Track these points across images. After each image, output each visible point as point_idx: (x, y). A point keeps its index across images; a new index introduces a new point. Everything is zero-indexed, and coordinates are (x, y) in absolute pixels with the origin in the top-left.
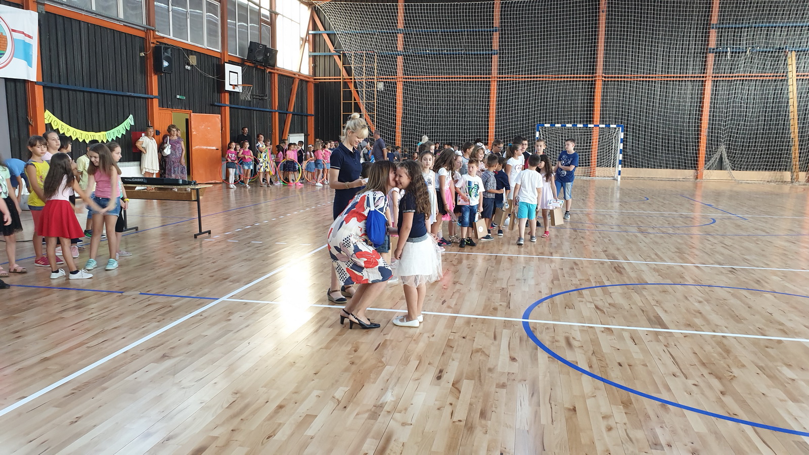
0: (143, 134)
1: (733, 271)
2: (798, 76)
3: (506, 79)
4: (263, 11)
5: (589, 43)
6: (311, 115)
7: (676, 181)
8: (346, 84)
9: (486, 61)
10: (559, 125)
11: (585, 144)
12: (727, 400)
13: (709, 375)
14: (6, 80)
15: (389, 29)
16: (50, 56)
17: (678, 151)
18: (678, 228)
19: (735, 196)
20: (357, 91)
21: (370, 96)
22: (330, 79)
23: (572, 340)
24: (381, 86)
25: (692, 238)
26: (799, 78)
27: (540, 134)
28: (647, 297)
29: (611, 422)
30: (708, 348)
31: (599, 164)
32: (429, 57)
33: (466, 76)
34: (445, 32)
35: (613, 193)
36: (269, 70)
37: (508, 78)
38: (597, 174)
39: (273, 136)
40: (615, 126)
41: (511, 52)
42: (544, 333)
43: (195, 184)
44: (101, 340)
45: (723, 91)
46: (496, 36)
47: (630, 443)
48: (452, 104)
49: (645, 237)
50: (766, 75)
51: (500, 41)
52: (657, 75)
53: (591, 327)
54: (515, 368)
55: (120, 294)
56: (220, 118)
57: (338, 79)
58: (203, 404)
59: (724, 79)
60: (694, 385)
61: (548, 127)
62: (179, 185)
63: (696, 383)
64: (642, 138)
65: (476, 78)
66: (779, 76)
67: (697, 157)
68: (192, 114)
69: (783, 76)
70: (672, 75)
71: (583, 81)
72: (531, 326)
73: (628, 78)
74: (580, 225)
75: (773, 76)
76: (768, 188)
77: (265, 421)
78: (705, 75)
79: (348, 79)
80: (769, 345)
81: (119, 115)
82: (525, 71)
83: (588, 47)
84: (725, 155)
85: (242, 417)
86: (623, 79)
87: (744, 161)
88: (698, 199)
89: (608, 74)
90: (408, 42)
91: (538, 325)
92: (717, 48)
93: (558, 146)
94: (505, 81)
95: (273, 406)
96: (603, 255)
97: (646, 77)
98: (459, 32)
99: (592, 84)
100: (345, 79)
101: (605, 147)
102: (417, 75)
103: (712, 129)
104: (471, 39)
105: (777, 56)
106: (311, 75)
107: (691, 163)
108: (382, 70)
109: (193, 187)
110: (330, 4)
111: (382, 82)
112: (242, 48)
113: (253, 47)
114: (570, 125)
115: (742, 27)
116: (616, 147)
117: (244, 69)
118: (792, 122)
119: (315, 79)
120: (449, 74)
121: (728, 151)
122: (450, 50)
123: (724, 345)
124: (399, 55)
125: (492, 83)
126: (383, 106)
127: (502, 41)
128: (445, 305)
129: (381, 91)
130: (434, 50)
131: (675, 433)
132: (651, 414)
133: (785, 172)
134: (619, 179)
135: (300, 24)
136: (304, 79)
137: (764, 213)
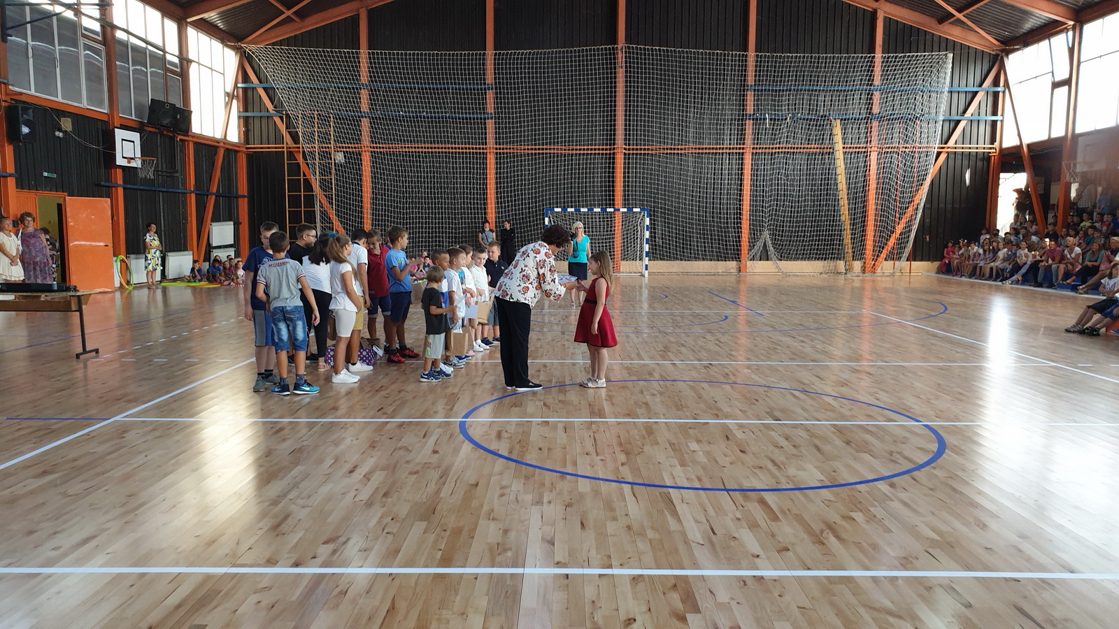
1: (708, 366)
2: (844, 148)
3: (505, 151)
4: (169, 57)
5: (604, 107)
6: (245, 197)
7: (715, 275)
8: (291, 155)
9: (478, 128)
10: (573, 210)
11: (605, 232)
12: (624, 469)
13: (620, 452)
17: (715, 239)
18: (680, 327)
20: (307, 164)
21: (325, 170)
22: (269, 148)
23: (503, 433)
24: (340, 157)
25: (688, 336)
26: (845, 150)
29: (507, 491)
30: (634, 432)
31: (623, 257)
32: (403, 120)
33: (454, 146)
34: (422, 89)
35: (640, 292)
36: (180, 137)
37: (507, 149)
38: (621, 270)
39: (189, 226)
40: (638, 210)
41: (509, 117)
42: (478, 428)
43: (74, 290)
45: (763, 166)
46: (490, 95)
49: (637, 337)
50: (809, 146)
51: (494, 103)
52: (687, 147)
53: (529, 421)
54: (434, 458)
56: (109, 203)
57: (280, 148)
59: (764, 151)
60: (601, 460)
61: (558, 211)
62: (54, 291)
63: (604, 458)
64: (672, 224)
65: (466, 148)
66: (827, 148)
67: (737, 246)
68: (67, 198)
69: (830, 148)
71: (599, 154)
72: (467, 424)
75: (817, 148)
76: (816, 280)
78: (745, 146)
79: (294, 148)
80: (695, 426)
82: (530, 140)
83: (604, 111)
84: (769, 243)
86: (647, 152)
87: (791, 250)
89: (632, 145)
90: (374, 100)
91: (475, 423)
92: (754, 114)
94: (503, 153)
97: (674, 149)
98: (441, 89)
99: (610, 159)
100: (290, 148)
101: (629, 236)
102: (389, 144)
103: (754, 211)
104: (457, 99)
105: (820, 125)
106: (242, 141)
107: (731, 254)
108: (340, 136)
109: (72, 293)
110: (266, 48)
111: (341, 151)
112: (139, 107)
113: (156, 107)
114: (586, 210)
115: (780, 90)
116: (642, 235)
117: (144, 135)
118: (841, 203)
119: (247, 148)
120: (431, 143)
121: (772, 239)
122: (431, 112)
123: (651, 428)
124: (363, 117)
125: (488, 156)
126: (343, 183)
127: (497, 102)
128: (381, 412)
129: (341, 165)
130: (409, 112)
131: (560, 493)
132: (547, 483)
133: (838, 262)
134: (646, 275)
135: (223, 74)
136: (232, 148)
137: (789, 308)
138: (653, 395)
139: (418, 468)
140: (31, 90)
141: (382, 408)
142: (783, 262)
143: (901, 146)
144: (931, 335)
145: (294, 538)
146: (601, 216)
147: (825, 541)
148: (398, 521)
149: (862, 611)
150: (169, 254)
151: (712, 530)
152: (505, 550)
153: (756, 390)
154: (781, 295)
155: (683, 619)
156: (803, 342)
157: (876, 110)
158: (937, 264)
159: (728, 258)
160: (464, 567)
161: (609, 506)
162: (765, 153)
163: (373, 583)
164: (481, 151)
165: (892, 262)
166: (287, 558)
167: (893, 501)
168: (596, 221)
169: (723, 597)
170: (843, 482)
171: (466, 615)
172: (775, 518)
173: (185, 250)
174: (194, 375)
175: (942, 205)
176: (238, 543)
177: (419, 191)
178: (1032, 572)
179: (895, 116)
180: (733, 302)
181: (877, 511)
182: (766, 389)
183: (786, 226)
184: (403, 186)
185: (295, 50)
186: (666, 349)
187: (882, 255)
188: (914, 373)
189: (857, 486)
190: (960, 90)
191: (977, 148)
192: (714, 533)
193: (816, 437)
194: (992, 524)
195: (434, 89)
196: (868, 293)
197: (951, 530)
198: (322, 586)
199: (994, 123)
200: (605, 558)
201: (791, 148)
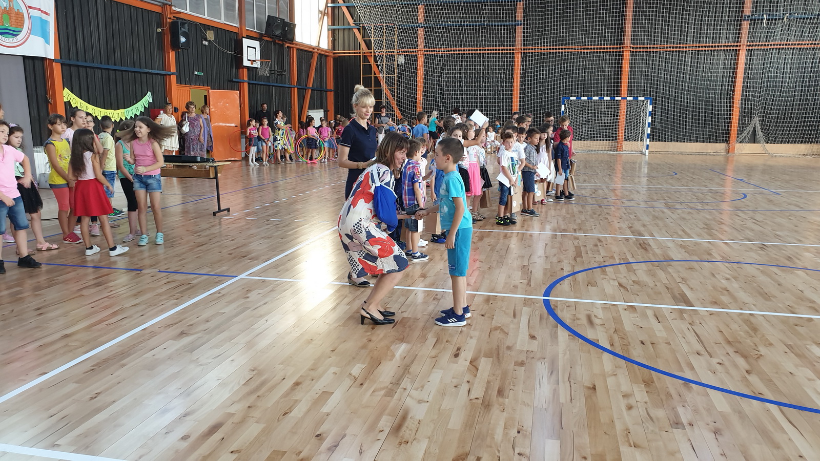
0: (162, 112)
1: (763, 247)
3: (531, 51)
5: (616, 13)
6: (331, 91)
7: (706, 155)
8: (365, 58)
9: (510, 32)
10: (586, 98)
11: (612, 118)
12: (753, 379)
13: (734, 353)
14: (25, 57)
16: (67, 33)
17: (709, 124)
18: (707, 204)
19: (769, 171)
20: (377, 65)
21: (390, 70)
22: (349, 53)
23: (593, 318)
24: (401, 59)
25: (721, 213)
27: (565, 108)
28: (673, 274)
29: (632, 401)
30: (734, 326)
31: (627, 138)
32: (451, 28)
33: (489, 48)
34: (467, 3)
35: (640, 168)
36: (287, 45)
37: (532, 49)
38: (624, 148)
39: (293, 112)
40: (643, 99)
41: (536, 23)
42: (565, 310)
43: (213, 161)
44: (119, 317)
45: (757, 61)
46: (521, 6)
47: (650, 422)
48: (475, 77)
49: (672, 213)
51: (524, 12)
52: (688, 45)
53: (614, 305)
54: (534, 346)
55: (139, 272)
56: (238, 94)
57: (357, 53)
58: (221, 381)
59: (759, 48)
60: (718, 363)
61: (574, 101)
62: (197, 162)
63: (721, 362)
64: (671, 111)
65: (499, 50)
67: (728, 130)
68: (210, 90)
70: (704, 44)
71: (610, 52)
72: (552, 304)
73: (657, 48)
74: (605, 202)
75: (811, 44)
76: (803, 162)
77: (281, 397)
78: (739, 44)
79: (368, 53)
80: (799, 322)
81: (138, 92)
82: (550, 43)
83: (616, 17)
84: (758, 128)
85: (258, 394)
86: (652, 50)
87: (778, 134)
88: (730, 173)
89: (637, 44)
90: (429, 13)
91: (559, 303)
92: (752, 15)
93: (584, 119)
94: (529, 53)
95: (289, 383)
96: (628, 231)
97: (677, 47)
98: (482, 2)
99: (619, 56)
100: (365, 53)
101: (632, 120)
102: (439, 48)
103: (745, 100)
104: (494, 10)
106: (331, 49)
107: (722, 137)
108: (402, 43)
109: (211, 164)
111: (403, 55)
112: (259, 22)
113: (271, 21)
114: (596, 98)
116: (645, 120)
117: (262, 44)
119: (334, 53)
120: (472, 46)
121: (762, 124)
122: (472, 22)
124: (422, 27)
125: (517, 55)
126: (403, 80)
127: (526, 11)
129: (402, 65)
130: (455, 22)
131: (697, 412)
134: (647, 154)
136: (323, 53)
137: (799, 187)
138: (728, 279)
139: (522, 358)
140: (187, 10)
142: (769, 144)
146: (610, 104)
164: (511, 51)
168: (605, 108)
174: (302, 235)
184: (448, 81)
186: (708, 227)
195: (476, 2)
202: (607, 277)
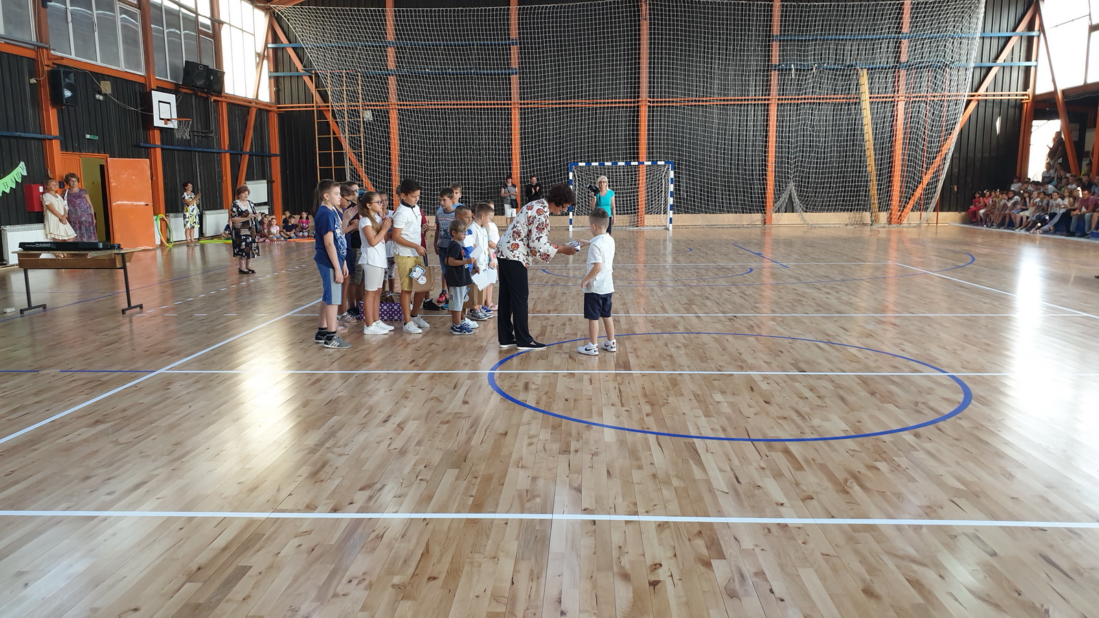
0: (41, 189)
1: (732, 318)
2: (870, 98)
3: (529, 106)
4: (201, 19)
5: (628, 60)
6: (276, 155)
8: (321, 113)
9: (503, 83)
10: (597, 164)
12: (649, 419)
13: (644, 403)
15: (374, 41)
17: (740, 192)
18: (705, 280)
20: (337, 122)
21: (354, 129)
22: (299, 107)
23: (530, 385)
24: (368, 115)
26: (871, 100)
27: (575, 176)
29: (535, 440)
30: (659, 384)
31: (648, 211)
32: (430, 77)
33: (479, 102)
34: (448, 46)
35: (664, 245)
36: (214, 98)
37: (531, 104)
38: (645, 223)
39: (224, 185)
40: (663, 163)
41: (533, 72)
42: (506, 380)
43: (118, 248)
44: (22, 413)
45: (788, 117)
46: (515, 50)
47: (543, 452)
48: (463, 138)
49: (661, 290)
50: (835, 96)
51: (519, 58)
52: (712, 98)
53: (555, 373)
54: (464, 409)
55: (36, 372)
56: (148, 163)
57: (310, 107)
59: (789, 102)
61: (583, 166)
62: (98, 249)
63: (629, 409)
64: (697, 177)
65: (491, 104)
66: (853, 98)
67: (762, 198)
68: (109, 159)
69: (857, 98)
71: (623, 107)
72: (495, 376)
73: (677, 102)
75: (843, 98)
78: (767, 97)
79: (323, 106)
80: (718, 378)
81: (6, 163)
82: (555, 95)
83: (628, 64)
84: (795, 194)
86: (671, 104)
87: (816, 201)
89: (653, 97)
90: (401, 58)
91: (502, 375)
92: (779, 65)
94: (528, 108)
98: (466, 46)
99: (634, 111)
100: (320, 107)
101: (653, 189)
102: (415, 101)
103: (779, 163)
104: (482, 55)
105: (846, 75)
106: (274, 101)
107: (756, 206)
108: (368, 94)
109: (117, 252)
110: (294, 8)
111: (369, 110)
112: (174, 69)
113: (190, 68)
114: (609, 164)
115: (805, 40)
116: (667, 189)
117: (180, 97)
118: (867, 153)
119: (278, 108)
120: (457, 100)
121: (798, 190)
122: (456, 69)
123: (676, 380)
124: (389, 75)
125: (513, 111)
126: (372, 141)
127: (522, 57)
128: (413, 364)
129: (369, 123)
130: (435, 69)
131: (586, 443)
132: (574, 432)
133: (864, 213)
134: (671, 229)
135: (254, 35)
136: (264, 107)
137: (814, 259)
138: (678, 347)
139: (450, 418)
140: (72, 55)
141: (414, 361)
142: (808, 213)
143: (929, 95)
144: (958, 286)
145: (332, 485)
146: (625, 170)
147: (849, 490)
148: (430, 469)
149: (886, 558)
150: (207, 212)
151: (737, 478)
152: (534, 497)
153: (781, 342)
154: (806, 247)
155: (708, 564)
156: (828, 293)
157: (904, 58)
158: (963, 213)
159: (753, 210)
160: (495, 512)
161: (634, 454)
162: (791, 104)
163: (408, 527)
164: (506, 106)
165: (919, 213)
166: (326, 504)
167: (916, 450)
168: (620, 175)
169: (747, 543)
170: (868, 433)
171: (497, 559)
172: (799, 468)
173: (222, 208)
174: (233, 329)
175: (971, 155)
176: (278, 490)
177: (445, 148)
178: (1058, 521)
179: (924, 64)
180: (759, 254)
181: (903, 461)
182: (790, 340)
183: (812, 177)
184: (430, 143)
185: (322, 9)
186: (691, 302)
187: (908, 206)
188: (940, 324)
189: (884, 437)
190: (992, 35)
191: (1009, 95)
192: (739, 482)
193: (841, 388)
194: (1019, 475)
195: (459, 46)
196: (893, 244)
197: (978, 480)
198: (360, 531)
199: (1028, 69)
200: (631, 505)
201: (817, 99)
202: (561, 351)
